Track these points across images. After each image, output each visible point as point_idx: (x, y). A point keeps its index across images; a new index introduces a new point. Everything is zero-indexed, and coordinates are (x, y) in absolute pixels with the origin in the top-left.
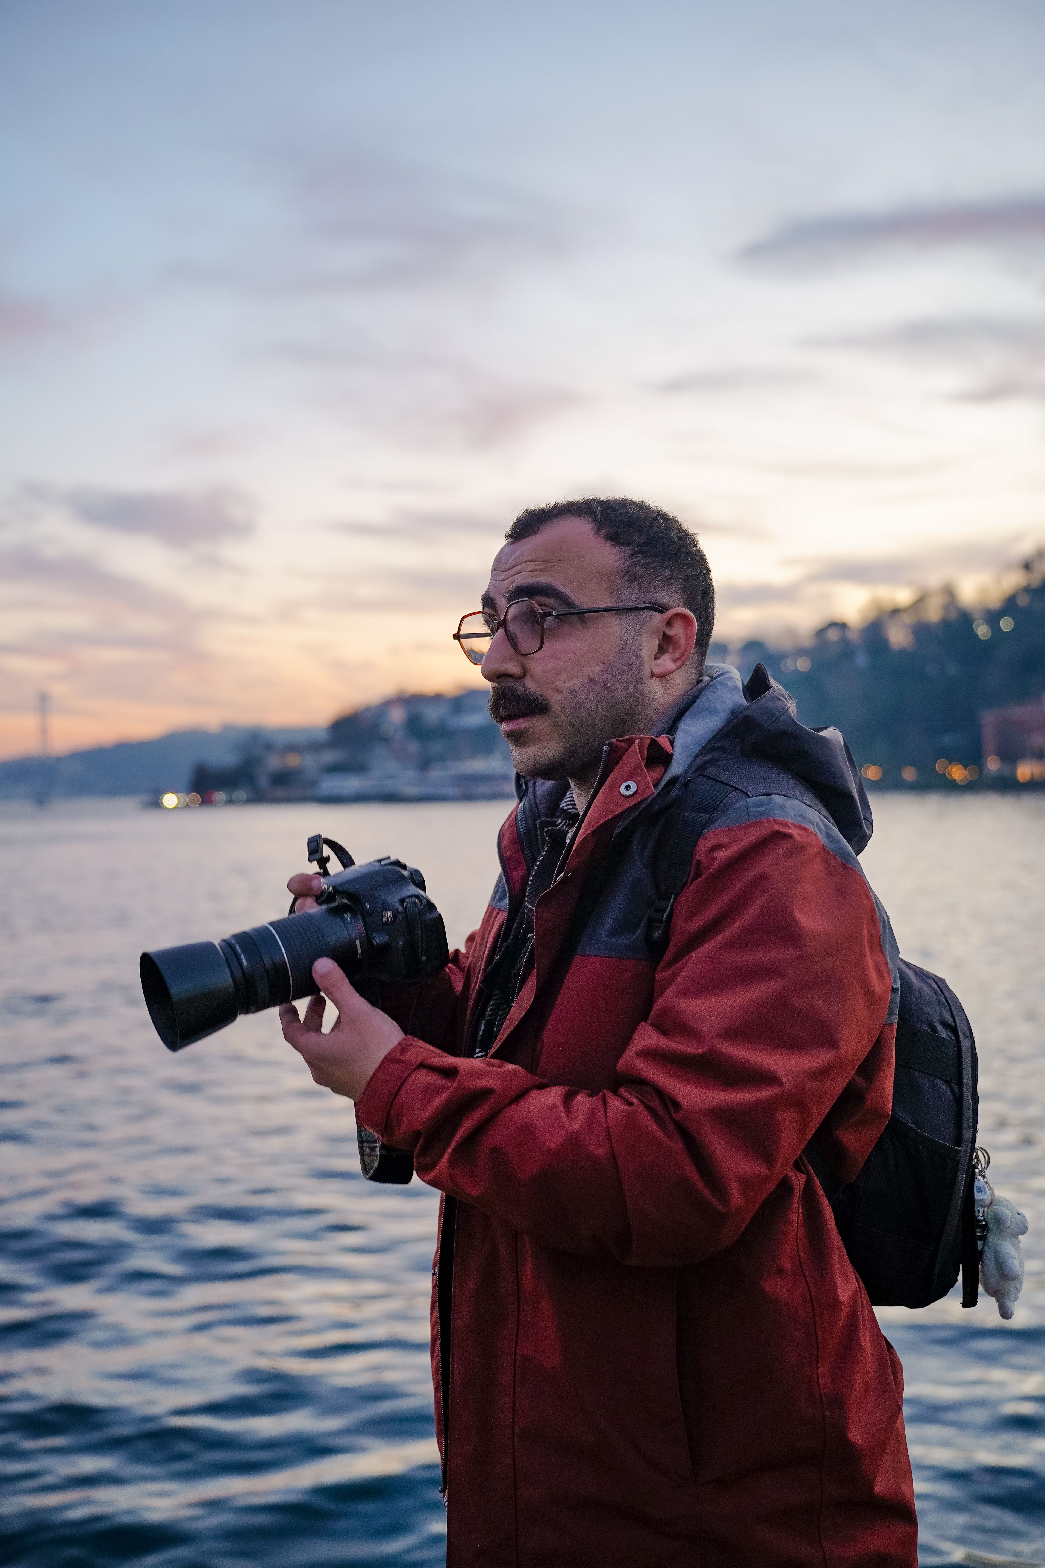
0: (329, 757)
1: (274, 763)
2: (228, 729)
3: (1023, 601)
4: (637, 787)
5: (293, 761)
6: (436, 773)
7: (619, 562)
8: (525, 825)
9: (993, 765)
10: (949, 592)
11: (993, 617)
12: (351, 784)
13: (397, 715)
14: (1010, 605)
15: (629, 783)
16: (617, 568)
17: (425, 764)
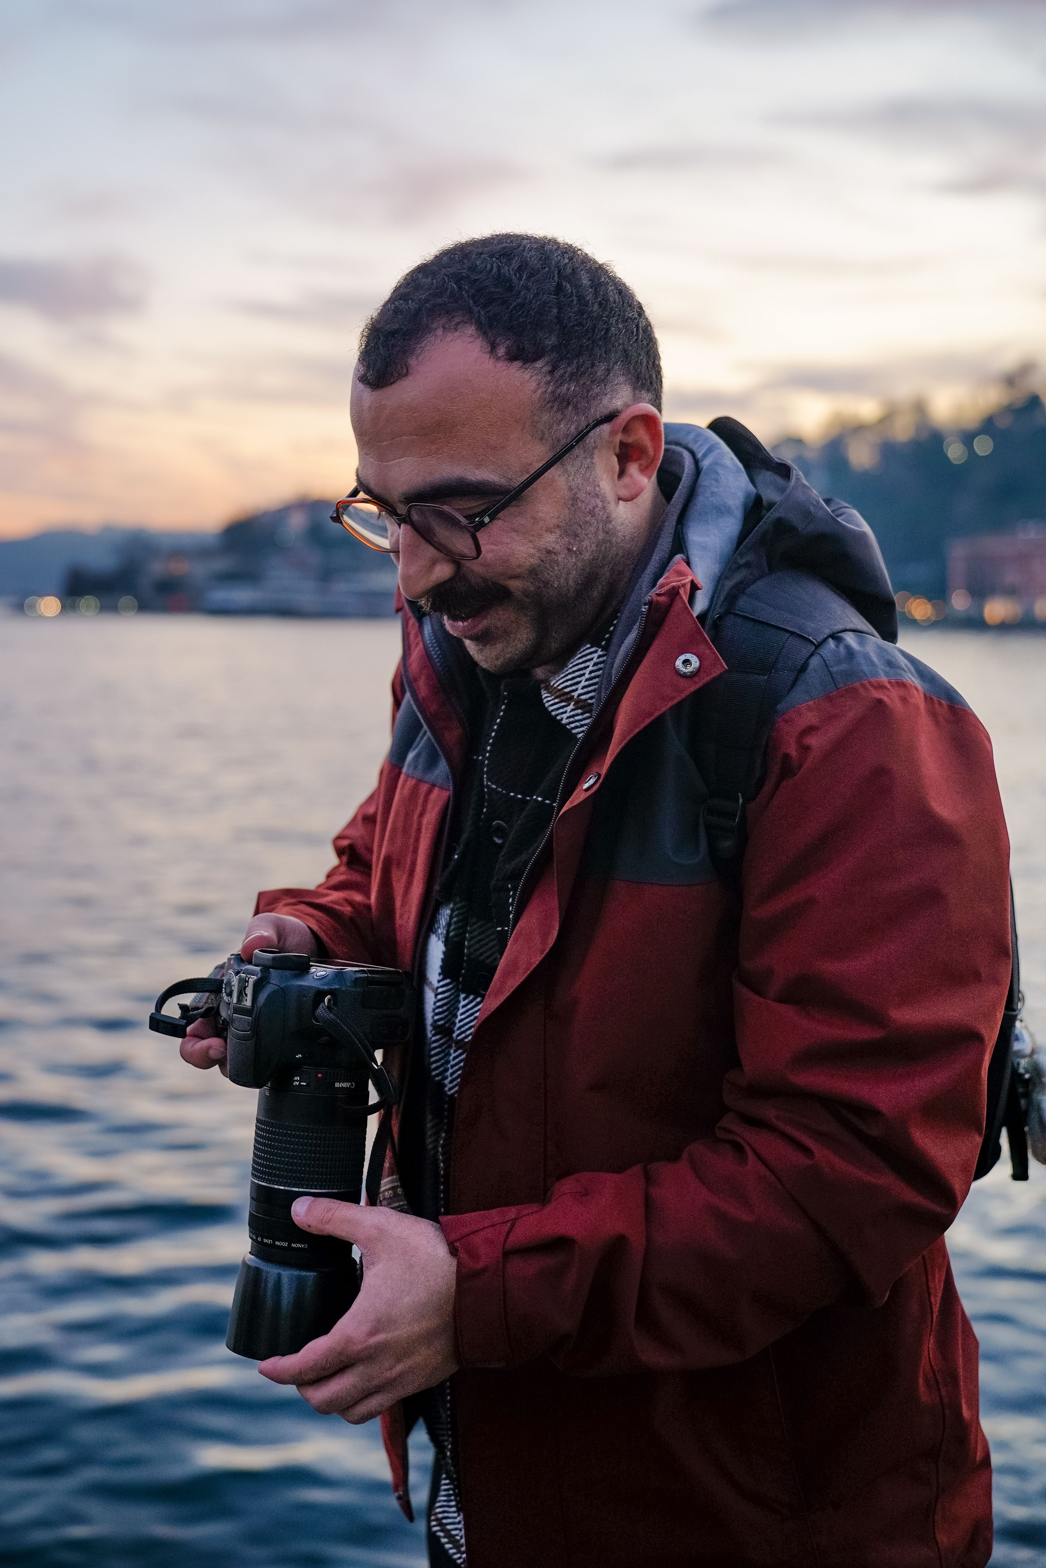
0: (221, 564)
1: (158, 568)
2: (108, 531)
3: (1003, 423)
4: (700, 664)
5: (181, 568)
6: (341, 588)
7: (540, 391)
8: (439, 652)
9: (959, 602)
10: (920, 408)
11: (968, 438)
12: (242, 595)
13: (297, 522)
14: (988, 426)
15: (688, 656)
16: (539, 401)
17: (326, 575)
